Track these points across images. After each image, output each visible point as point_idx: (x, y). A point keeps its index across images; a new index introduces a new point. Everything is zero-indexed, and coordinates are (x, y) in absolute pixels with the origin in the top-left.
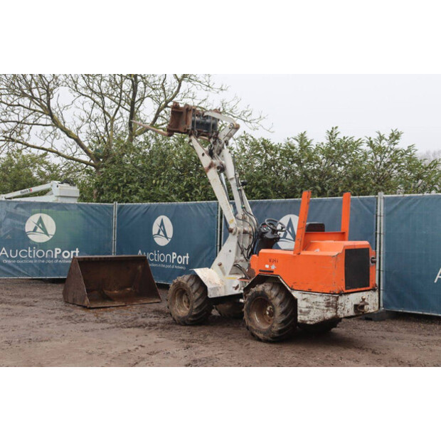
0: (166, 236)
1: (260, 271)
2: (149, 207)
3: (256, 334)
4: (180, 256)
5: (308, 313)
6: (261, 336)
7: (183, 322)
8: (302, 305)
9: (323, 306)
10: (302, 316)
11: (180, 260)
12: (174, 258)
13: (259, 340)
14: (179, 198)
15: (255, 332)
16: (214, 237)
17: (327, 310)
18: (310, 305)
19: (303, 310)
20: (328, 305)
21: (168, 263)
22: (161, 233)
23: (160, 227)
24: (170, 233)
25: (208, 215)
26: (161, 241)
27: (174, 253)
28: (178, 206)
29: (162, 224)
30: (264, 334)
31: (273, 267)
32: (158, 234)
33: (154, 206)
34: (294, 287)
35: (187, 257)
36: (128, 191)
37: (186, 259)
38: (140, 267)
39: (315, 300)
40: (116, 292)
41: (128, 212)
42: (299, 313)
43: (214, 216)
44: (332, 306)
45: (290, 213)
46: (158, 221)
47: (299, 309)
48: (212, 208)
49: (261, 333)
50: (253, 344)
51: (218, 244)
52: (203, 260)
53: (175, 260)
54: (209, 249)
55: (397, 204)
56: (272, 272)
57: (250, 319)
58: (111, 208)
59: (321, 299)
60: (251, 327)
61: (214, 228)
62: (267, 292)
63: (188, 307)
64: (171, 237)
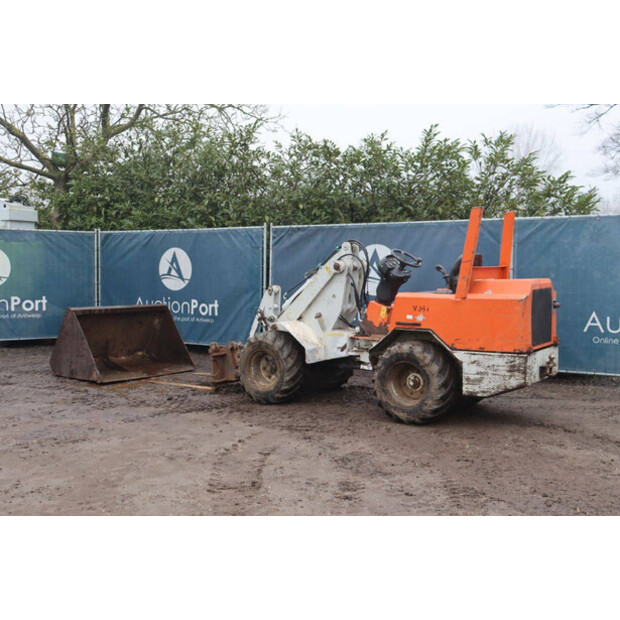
0: (181, 276)
1: (398, 324)
2: (153, 236)
3: (396, 413)
4: (203, 305)
5: (480, 381)
6: (402, 415)
7: (266, 400)
8: (469, 370)
9: (503, 371)
10: (469, 386)
11: (204, 309)
12: (193, 307)
13: (399, 421)
14: (200, 222)
15: (393, 410)
16: (258, 276)
17: (511, 376)
18: (482, 370)
19: (472, 377)
20: (512, 369)
21: (186, 314)
22: (173, 272)
23: (172, 264)
24: (187, 272)
25: (248, 246)
26: (174, 284)
27: (194, 301)
28: (198, 234)
29: (174, 259)
30: (410, 413)
31: (420, 318)
32: (169, 273)
33: (161, 234)
34: (457, 346)
35: (216, 305)
36: (114, 213)
37: (213, 308)
38: (157, 321)
39: (491, 363)
40: (123, 358)
41: (118, 243)
42: (464, 381)
43: (258, 248)
44: (519, 371)
45: (375, 243)
46: (167, 256)
47: (464, 376)
48: (253, 236)
49: (403, 411)
50: (397, 428)
52: (241, 309)
53: (196, 310)
54: (250, 294)
55: (533, 229)
56: (419, 325)
57: (386, 392)
58: (91, 238)
59: (501, 362)
60: (387, 404)
61: (258, 264)
62: (418, 355)
63: (270, 377)
64: (189, 277)
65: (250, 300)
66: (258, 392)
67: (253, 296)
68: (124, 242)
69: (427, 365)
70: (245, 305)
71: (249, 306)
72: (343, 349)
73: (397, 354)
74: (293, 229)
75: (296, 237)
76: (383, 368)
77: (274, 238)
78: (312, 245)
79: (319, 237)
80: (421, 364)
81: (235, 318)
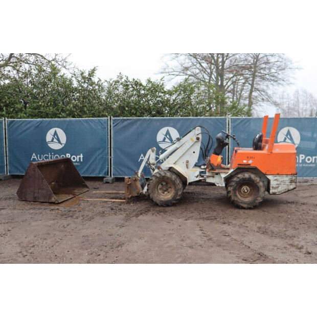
1: (239, 165)
2: (41, 122)
4: (74, 156)
5: (278, 187)
6: (245, 206)
8: (273, 183)
9: (288, 183)
10: (273, 190)
13: (243, 208)
14: (69, 115)
15: (240, 204)
17: (290, 185)
18: (279, 183)
19: (274, 186)
20: (292, 181)
23: (54, 136)
25: (99, 127)
27: (68, 154)
28: (70, 121)
29: (56, 133)
30: (248, 204)
31: (250, 162)
32: (52, 141)
33: (46, 121)
34: (267, 173)
35: (81, 156)
38: (63, 166)
39: (283, 180)
41: (19, 126)
42: (271, 188)
43: (105, 128)
44: (294, 182)
46: (52, 131)
47: (271, 186)
48: (102, 122)
49: (245, 204)
50: (242, 211)
51: (109, 147)
52: (96, 158)
54: (101, 150)
55: (239, 122)
56: (250, 165)
57: (236, 196)
59: (287, 179)
60: (237, 201)
61: (105, 136)
62: (253, 178)
63: (164, 193)
64: (65, 143)
65: (102, 153)
66: (162, 201)
67: (103, 152)
68: (23, 125)
69: (258, 183)
70: (99, 155)
71: (101, 156)
72: (197, 177)
73: (243, 178)
74: (124, 120)
75: (126, 123)
76: (235, 185)
77: (113, 123)
78: (135, 127)
79: (139, 123)
80: (255, 182)
81: (93, 162)
